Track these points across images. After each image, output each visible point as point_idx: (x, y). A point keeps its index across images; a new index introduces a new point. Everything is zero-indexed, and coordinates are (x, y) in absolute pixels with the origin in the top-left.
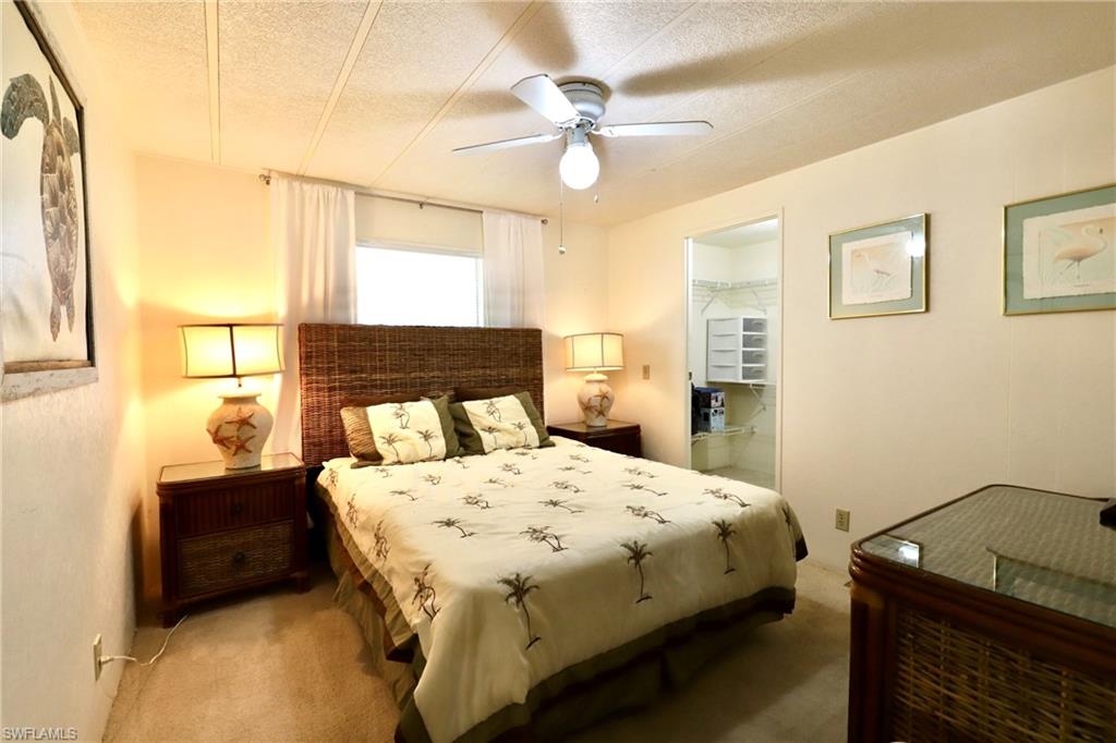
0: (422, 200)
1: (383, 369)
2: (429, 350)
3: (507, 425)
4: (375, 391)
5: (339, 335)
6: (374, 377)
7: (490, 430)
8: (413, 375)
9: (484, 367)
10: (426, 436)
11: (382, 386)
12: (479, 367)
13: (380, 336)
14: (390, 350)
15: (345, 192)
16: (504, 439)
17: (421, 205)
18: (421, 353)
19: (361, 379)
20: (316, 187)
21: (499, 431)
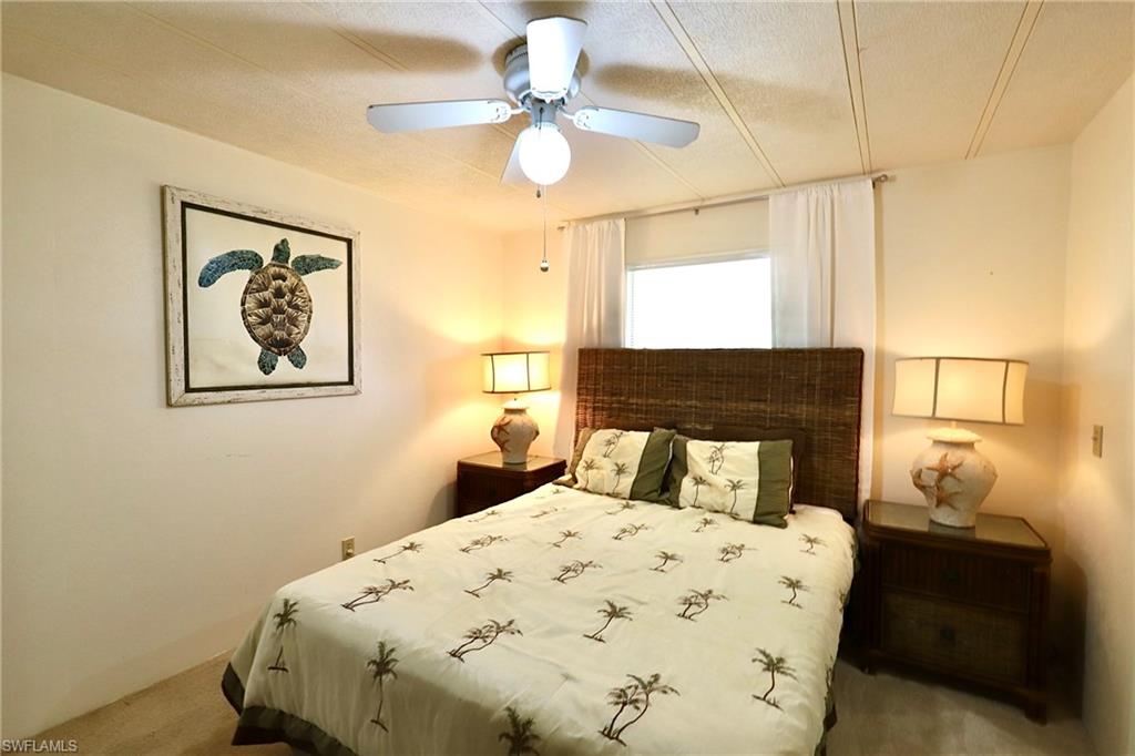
0: (697, 204)
1: (639, 395)
2: (687, 376)
3: (720, 480)
4: (631, 415)
5: (605, 358)
6: (631, 401)
7: (699, 481)
8: (669, 402)
9: (759, 401)
10: (620, 470)
11: (637, 411)
12: (750, 400)
13: (639, 360)
14: (648, 374)
15: (616, 221)
16: (706, 496)
17: (697, 211)
18: (680, 379)
19: (619, 402)
20: (595, 224)
21: (710, 485)
